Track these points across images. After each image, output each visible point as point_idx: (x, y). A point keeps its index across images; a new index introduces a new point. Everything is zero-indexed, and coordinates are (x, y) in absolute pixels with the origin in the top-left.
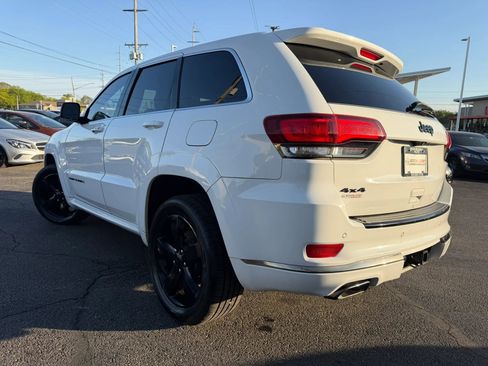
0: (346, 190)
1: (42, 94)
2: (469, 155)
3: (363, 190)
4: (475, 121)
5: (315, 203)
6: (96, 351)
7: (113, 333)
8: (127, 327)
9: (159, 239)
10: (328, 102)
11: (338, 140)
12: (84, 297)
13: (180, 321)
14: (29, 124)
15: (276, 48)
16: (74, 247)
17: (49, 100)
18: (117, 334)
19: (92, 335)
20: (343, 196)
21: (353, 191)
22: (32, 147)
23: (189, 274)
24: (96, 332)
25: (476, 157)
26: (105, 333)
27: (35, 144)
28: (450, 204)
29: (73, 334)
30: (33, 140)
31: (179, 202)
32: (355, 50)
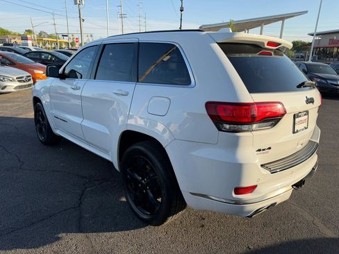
0: (259, 150)
1: (9, 30)
2: (319, 80)
3: (270, 148)
4: (321, 49)
5: (241, 162)
6: (98, 248)
7: (105, 234)
8: (113, 229)
9: (128, 170)
10: (250, 92)
11: (257, 119)
12: (79, 206)
13: (146, 223)
14: (7, 62)
15: (211, 48)
16: (62, 164)
17: (15, 34)
18: (108, 234)
19: (92, 236)
20: (257, 154)
21: (263, 150)
22: (13, 80)
23: (152, 196)
24: (94, 234)
25: (324, 81)
26: (100, 234)
27: (15, 78)
28: (318, 142)
29: (80, 236)
30: (14, 75)
31: (142, 148)
32: (264, 44)
